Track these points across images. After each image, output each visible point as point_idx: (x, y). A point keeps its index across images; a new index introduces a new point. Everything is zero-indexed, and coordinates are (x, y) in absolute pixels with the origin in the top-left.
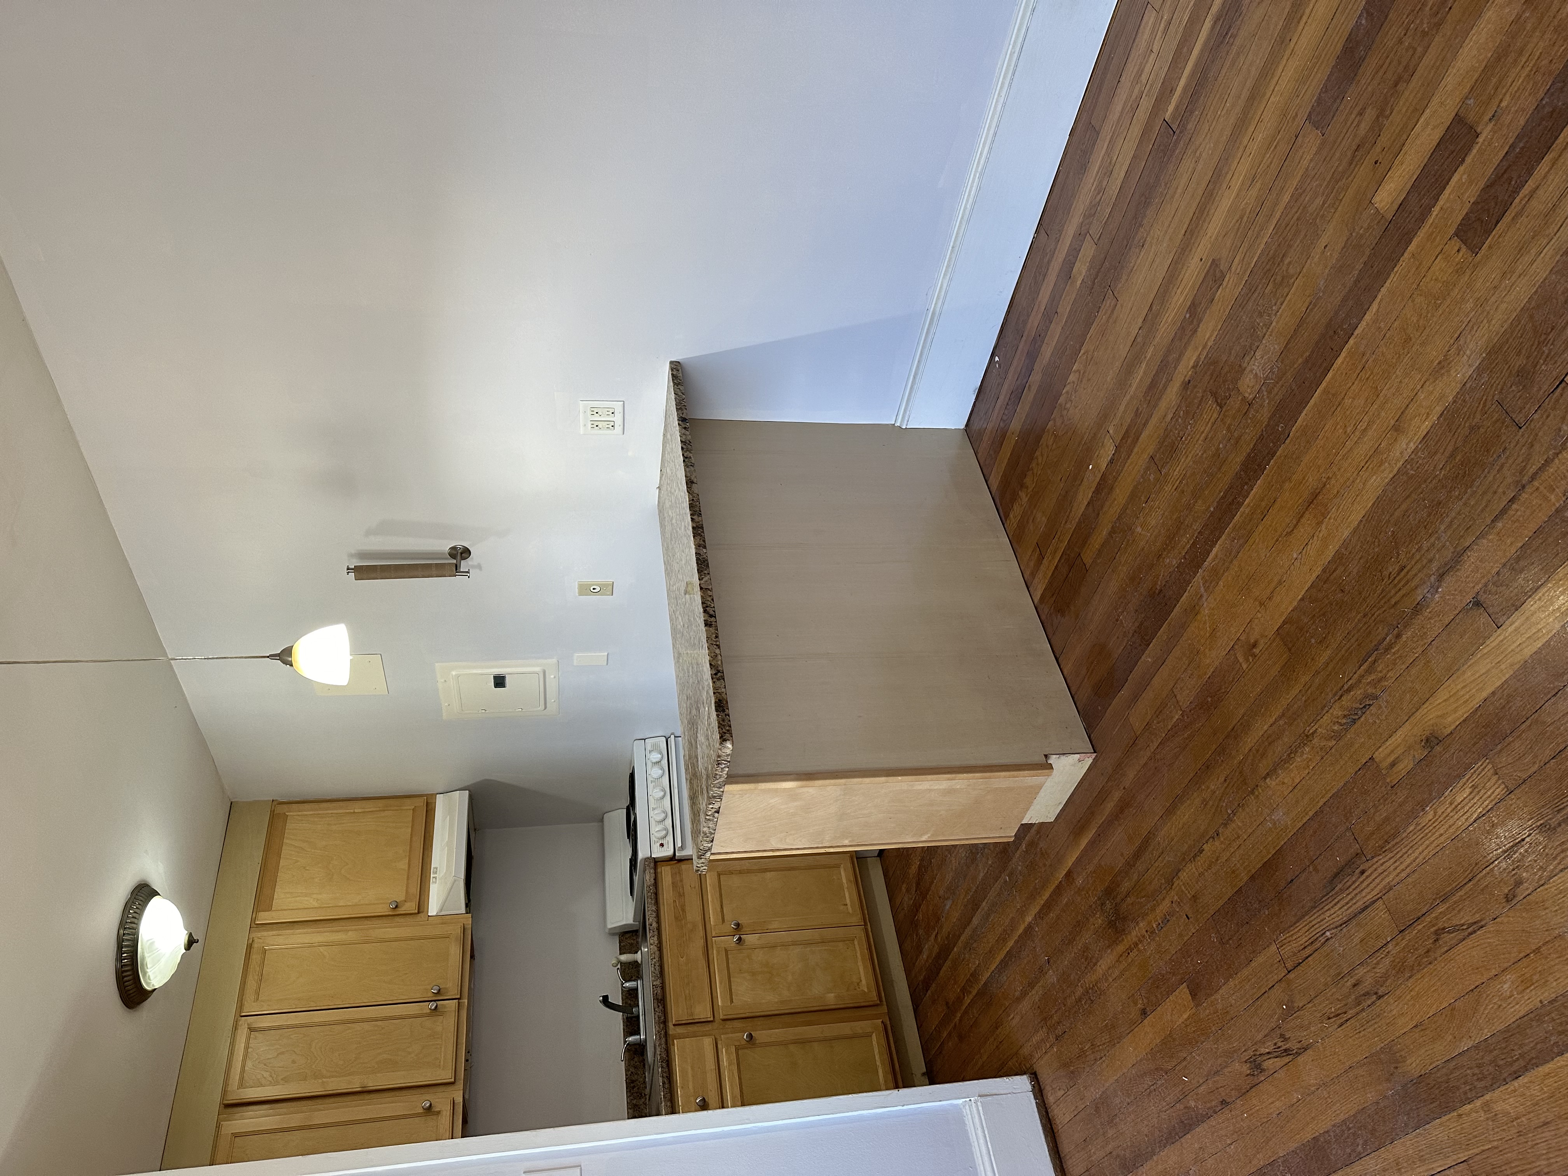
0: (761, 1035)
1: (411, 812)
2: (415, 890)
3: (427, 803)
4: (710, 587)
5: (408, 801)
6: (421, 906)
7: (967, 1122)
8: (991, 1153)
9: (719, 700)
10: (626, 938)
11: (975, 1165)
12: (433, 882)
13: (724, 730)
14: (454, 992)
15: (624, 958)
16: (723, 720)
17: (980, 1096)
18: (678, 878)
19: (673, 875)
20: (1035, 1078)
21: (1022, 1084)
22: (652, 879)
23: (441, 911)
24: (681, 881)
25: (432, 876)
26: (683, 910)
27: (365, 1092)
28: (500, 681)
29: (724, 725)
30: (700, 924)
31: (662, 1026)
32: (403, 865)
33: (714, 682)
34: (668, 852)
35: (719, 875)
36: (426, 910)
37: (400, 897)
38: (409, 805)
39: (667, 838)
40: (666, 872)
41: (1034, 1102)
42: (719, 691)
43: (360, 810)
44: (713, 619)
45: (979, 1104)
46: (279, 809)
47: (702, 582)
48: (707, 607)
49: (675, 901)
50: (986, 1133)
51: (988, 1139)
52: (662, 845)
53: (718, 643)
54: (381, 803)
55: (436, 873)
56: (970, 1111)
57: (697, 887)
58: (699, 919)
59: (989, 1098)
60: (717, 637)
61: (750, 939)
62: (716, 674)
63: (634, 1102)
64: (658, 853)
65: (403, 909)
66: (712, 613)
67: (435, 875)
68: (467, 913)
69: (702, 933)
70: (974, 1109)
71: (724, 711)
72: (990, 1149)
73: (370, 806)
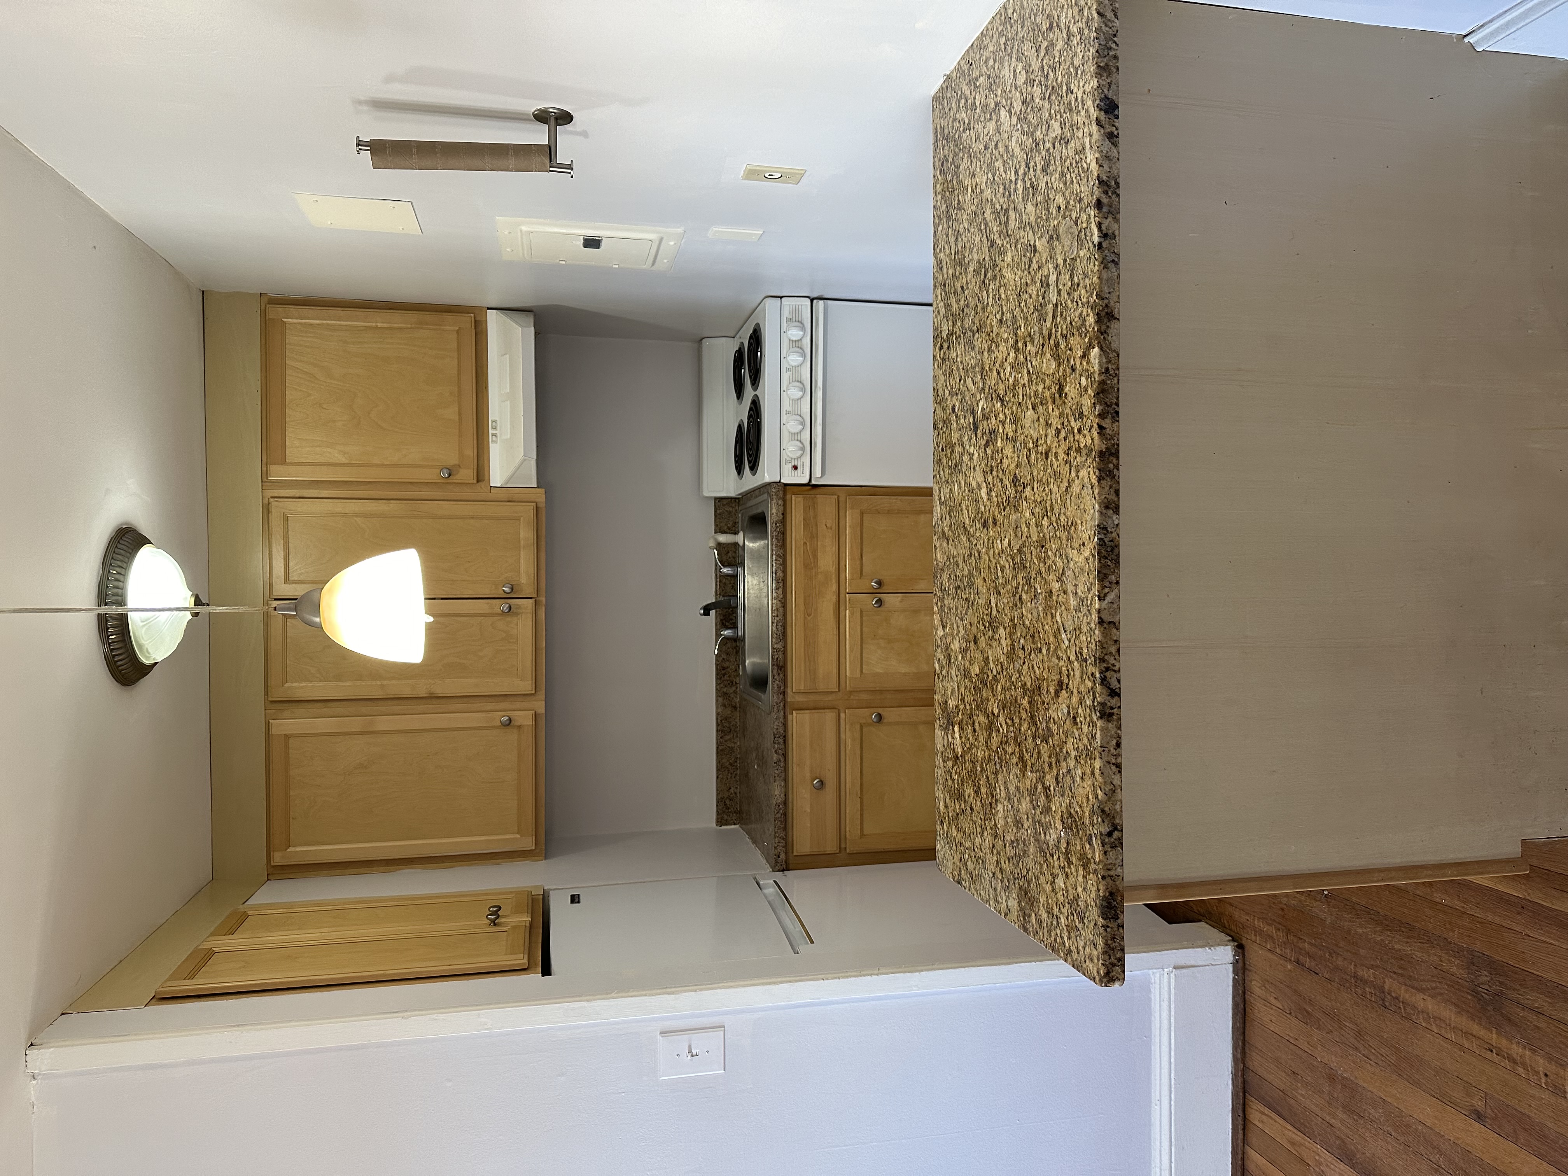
0: (890, 714)
1: (455, 336)
2: (471, 452)
3: (475, 321)
4: (1116, 620)
5: (448, 317)
6: (481, 474)
7: (1152, 990)
8: (1172, 1028)
9: (1111, 894)
10: (724, 505)
11: (1151, 1035)
12: (493, 441)
13: (1113, 960)
14: (529, 591)
15: (723, 538)
16: (1113, 938)
17: (1174, 968)
18: (811, 513)
19: (806, 510)
20: (1240, 948)
21: (1225, 954)
22: (780, 514)
23: (507, 483)
24: (815, 517)
25: (491, 431)
26: (815, 557)
27: (432, 697)
28: (592, 243)
29: (1113, 949)
30: (834, 576)
31: (781, 696)
32: (451, 413)
33: (1105, 853)
34: (802, 478)
35: (862, 514)
36: (486, 478)
37: (453, 460)
38: (451, 323)
39: (803, 459)
40: (797, 503)
41: (1231, 976)
42: (1112, 873)
43: (385, 325)
44: (1113, 702)
45: (1172, 975)
46: (276, 312)
47: (1104, 604)
48: (1107, 669)
49: (805, 543)
50: (1172, 1007)
51: (1173, 1013)
52: (795, 468)
53: (1119, 761)
54: (413, 316)
55: (495, 428)
56: (1160, 980)
57: (834, 528)
58: (833, 569)
59: (1184, 971)
60: (1118, 745)
61: (891, 600)
62: (1110, 834)
63: (725, 690)
64: (789, 478)
65: (457, 477)
66: (1114, 684)
67: (494, 432)
68: (538, 487)
69: (834, 588)
70: (1166, 980)
71: (1116, 917)
72: (1173, 1025)
73: (397, 319)
